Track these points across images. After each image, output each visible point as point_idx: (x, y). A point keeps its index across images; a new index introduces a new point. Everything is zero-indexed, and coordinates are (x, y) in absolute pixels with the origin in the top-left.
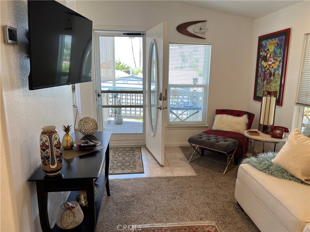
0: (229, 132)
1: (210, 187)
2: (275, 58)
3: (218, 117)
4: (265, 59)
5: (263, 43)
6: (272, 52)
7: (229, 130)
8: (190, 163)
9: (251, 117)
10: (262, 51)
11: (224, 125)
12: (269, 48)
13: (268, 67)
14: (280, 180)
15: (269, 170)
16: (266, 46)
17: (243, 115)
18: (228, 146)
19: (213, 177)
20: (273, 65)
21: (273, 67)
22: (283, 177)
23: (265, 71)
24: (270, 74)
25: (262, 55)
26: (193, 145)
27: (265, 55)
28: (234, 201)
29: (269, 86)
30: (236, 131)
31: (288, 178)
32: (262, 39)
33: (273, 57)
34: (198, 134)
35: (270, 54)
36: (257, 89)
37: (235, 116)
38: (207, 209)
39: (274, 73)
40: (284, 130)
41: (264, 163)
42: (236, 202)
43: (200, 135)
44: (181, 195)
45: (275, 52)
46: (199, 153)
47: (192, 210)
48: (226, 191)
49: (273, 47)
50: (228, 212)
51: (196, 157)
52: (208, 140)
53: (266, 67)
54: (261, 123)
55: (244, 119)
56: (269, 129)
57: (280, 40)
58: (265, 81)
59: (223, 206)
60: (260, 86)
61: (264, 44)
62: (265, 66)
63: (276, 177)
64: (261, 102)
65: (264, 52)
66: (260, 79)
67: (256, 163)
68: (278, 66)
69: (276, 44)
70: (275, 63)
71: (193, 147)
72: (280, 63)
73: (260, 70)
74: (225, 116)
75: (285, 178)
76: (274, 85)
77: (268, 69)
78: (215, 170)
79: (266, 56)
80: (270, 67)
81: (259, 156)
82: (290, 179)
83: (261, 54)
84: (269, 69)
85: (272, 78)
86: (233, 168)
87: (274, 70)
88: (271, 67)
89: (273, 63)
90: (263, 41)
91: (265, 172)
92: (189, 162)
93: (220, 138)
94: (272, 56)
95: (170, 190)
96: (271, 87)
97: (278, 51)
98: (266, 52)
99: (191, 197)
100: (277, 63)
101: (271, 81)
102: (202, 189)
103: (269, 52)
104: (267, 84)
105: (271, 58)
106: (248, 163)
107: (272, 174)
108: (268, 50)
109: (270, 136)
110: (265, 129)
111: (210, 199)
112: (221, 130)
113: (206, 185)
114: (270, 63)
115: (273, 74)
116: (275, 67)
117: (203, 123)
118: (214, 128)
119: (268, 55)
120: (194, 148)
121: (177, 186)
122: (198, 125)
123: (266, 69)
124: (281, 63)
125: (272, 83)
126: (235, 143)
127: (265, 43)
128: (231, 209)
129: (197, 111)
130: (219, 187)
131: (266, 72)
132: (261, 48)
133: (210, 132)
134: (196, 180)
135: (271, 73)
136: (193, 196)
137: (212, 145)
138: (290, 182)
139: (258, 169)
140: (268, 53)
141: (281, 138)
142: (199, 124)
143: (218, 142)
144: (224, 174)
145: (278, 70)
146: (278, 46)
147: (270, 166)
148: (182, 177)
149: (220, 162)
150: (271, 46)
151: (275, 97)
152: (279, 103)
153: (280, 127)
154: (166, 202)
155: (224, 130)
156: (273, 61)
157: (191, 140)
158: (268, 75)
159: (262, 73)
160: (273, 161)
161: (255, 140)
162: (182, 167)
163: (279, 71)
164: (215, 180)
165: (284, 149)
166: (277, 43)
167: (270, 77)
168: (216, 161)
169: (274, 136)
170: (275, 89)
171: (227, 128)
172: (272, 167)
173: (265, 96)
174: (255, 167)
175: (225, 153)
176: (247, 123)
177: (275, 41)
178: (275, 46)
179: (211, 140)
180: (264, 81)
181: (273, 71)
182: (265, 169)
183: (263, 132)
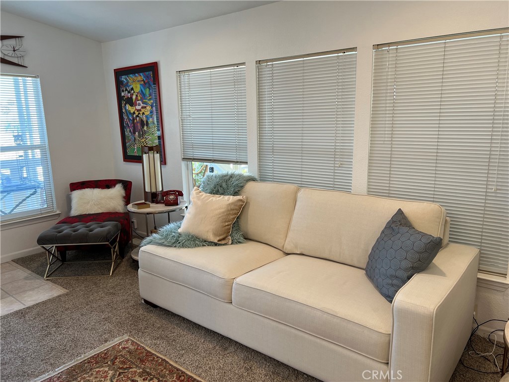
0: (99, 213)
1: (98, 298)
2: (144, 100)
3: (76, 195)
4: (130, 102)
5: (123, 78)
6: (138, 93)
7: (100, 211)
8: (48, 278)
9: (127, 186)
10: (123, 91)
11: (89, 204)
12: (133, 86)
13: (137, 113)
14: (194, 249)
15: (179, 243)
16: (127, 83)
17: (115, 186)
18: (109, 232)
19: (95, 284)
20: (143, 110)
21: (143, 113)
22: (196, 246)
23: (134, 119)
24: (142, 123)
25: (124, 96)
26: (48, 246)
27: (129, 96)
28: (140, 302)
29: (143, 140)
30: (111, 210)
31: (201, 244)
32: (120, 73)
33: (142, 100)
34: (51, 227)
35: (137, 96)
36: (127, 145)
37: (103, 189)
38: (108, 326)
39: (147, 121)
40: (177, 193)
41: (171, 236)
42: (143, 302)
43: (55, 228)
44: (57, 326)
45: (142, 93)
46: (58, 259)
47: (86, 336)
48: (124, 294)
49: (139, 86)
50: (138, 316)
51: (55, 267)
52: (74, 231)
53: (134, 113)
54: (146, 191)
55: (118, 190)
56: (160, 197)
57: (147, 77)
58: (137, 133)
59: (129, 313)
60: (130, 140)
61: (124, 80)
62: (132, 112)
63: (188, 247)
64: (141, 164)
65: (127, 92)
66: (128, 130)
67: (161, 239)
68: (151, 112)
69: (142, 83)
70: (145, 107)
71: (48, 250)
72: (152, 108)
73: (125, 117)
74: (88, 192)
75: (198, 246)
76: (150, 137)
77: (137, 116)
78: (94, 274)
79: (131, 98)
80: (139, 113)
81: (160, 231)
82: (203, 245)
83: (123, 94)
84: (139, 115)
85: (145, 128)
86: (119, 264)
87: (146, 117)
88: (141, 113)
89: (142, 108)
90: (123, 77)
91: (175, 247)
92: (46, 277)
93: (93, 225)
94: (139, 98)
95: (33, 328)
96: (147, 141)
97: (147, 92)
98: (129, 92)
99: (75, 321)
100: (149, 108)
101: (144, 133)
102: (87, 305)
103: (134, 92)
104: (139, 136)
105: (138, 101)
106: (149, 243)
107: (183, 246)
108: (132, 89)
109: (164, 205)
110: (154, 197)
111: (106, 313)
112: (87, 213)
113: (91, 298)
114: (138, 107)
115: (145, 122)
116: (146, 113)
117: (50, 210)
118: (74, 212)
119: (134, 97)
120: (49, 252)
121: (42, 318)
122: (42, 214)
123: (135, 116)
124: (154, 108)
125: (147, 134)
126: (116, 226)
127: (126, 79)
128: (141, 312)
129: (34, 192)
130: (111, 293)
131: (135, 121)
132: (121, 86)
133: (70, 220)
134: (72, 297)
135: (142, 121)
136: (78, 319)
137: (83, 237)
138: (205, 247)
139: (165, 246)
140: (133, 94)
141: (177, 204)
142: (42, 212)
143: (91, 231)
144: (111, 275)
145: (151, 116)
146: (145, 84)
147: (179, 237)
148: (44, 303)
149: (97, 262)
150: (136, 84)
151: (157, 153)
152: (163, 161)
153: (171, 191)
154: (36, 345)
155: (91, 213)
156: (142, 105)
157: (42, 240)
158: (139, 124)
159: (129, 121)
160: (179, 230)
161: (148, 214)
162: (36, 288)
163: (153, 119)
164: (101, 287)
165: (189, 213)
166: (143, 80)
167: (143, 128)
168: (91, 262)
169: (168, 204)
170: (153, 143)
171: (97, 208)
172: (181, 238)
173: (145, 153)
174: (161, 244)
175: (107, 243)
176: (124, 195)
177: (140, 77)
178: (141, 84)
179: (79, 231)
180: (134, 133)
181: (144, 119)
182: (174, 243)
183: (153, 202)
